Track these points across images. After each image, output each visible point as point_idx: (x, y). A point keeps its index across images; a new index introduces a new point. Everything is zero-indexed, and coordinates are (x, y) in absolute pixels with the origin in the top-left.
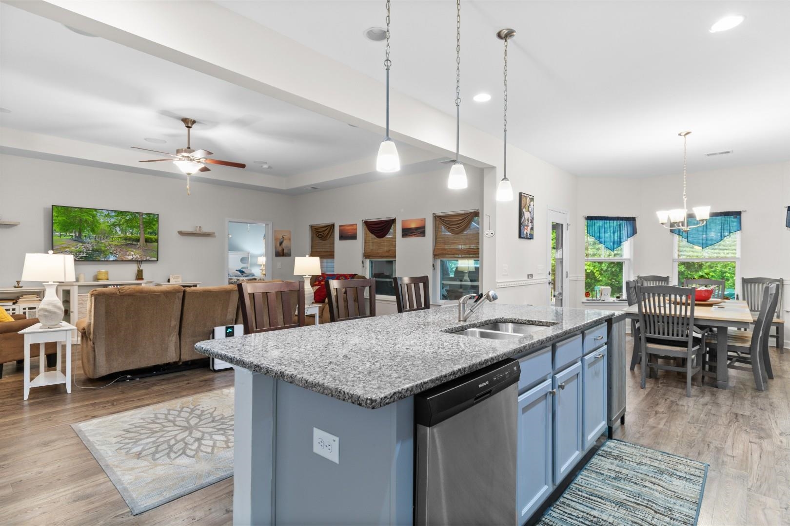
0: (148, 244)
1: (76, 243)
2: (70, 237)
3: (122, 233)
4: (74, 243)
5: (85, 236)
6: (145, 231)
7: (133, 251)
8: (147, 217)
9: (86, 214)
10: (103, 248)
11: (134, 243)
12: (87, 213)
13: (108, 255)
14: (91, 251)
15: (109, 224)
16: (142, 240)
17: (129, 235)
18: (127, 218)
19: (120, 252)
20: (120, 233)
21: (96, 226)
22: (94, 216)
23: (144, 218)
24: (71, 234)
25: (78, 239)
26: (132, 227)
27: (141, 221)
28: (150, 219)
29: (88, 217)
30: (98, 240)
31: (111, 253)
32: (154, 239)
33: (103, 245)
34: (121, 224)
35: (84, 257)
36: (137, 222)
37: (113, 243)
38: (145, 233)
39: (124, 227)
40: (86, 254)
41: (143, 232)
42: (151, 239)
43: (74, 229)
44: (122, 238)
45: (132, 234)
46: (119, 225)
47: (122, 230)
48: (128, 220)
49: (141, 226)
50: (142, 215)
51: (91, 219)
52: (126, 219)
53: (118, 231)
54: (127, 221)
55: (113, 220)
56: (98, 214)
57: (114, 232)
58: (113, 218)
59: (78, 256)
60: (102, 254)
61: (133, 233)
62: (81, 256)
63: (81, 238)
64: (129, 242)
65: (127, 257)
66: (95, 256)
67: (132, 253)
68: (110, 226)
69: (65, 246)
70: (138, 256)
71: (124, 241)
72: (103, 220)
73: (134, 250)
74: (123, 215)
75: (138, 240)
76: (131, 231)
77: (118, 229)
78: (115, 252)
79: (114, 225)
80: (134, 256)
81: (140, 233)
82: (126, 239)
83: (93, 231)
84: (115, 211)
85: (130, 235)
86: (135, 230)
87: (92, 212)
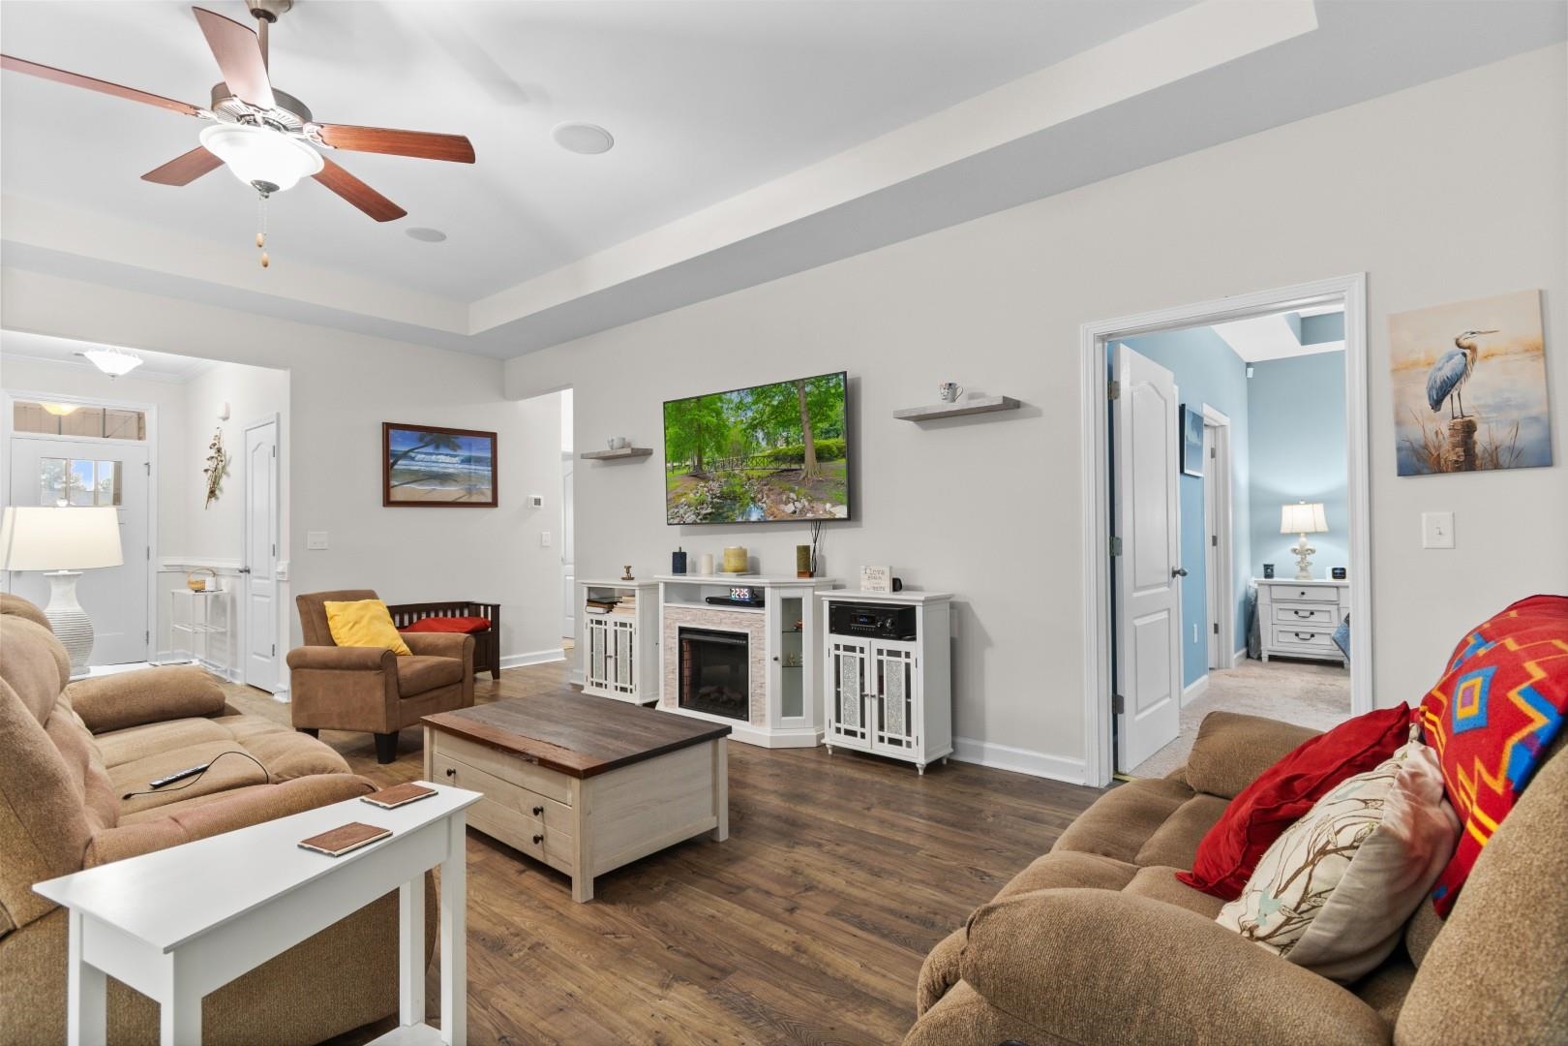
0: (824, 465)
1: (695, 483)
2: (685, 471)
3: (767, 444)
4: (693, 483)
5: (708, 463)
6: (813, 428)
7: (793, 491)
8: (815, 389)
9: (706, 411)
10: (738, 489)
11: (794, 467)
12: (707, 408)
13: (748, 504)
14: (719, 498)
15: (744, 426)
16: (810, 456)
17: (781, 446)
18: (775, 403)
19: (768, 497)
20: (764, 444)
21: (722, 434)
22: (718, 413)
23: (807, 394)
24: (688, 463)
25: (698, 475)
26: (786, 424)
27: (803, 405)
28: (819, 393)
29: (710, 418)
30: (729, 469)
31: (753, 499)
32: (835, 449)
33: (737, 481)
34: (764, 422)
35: (710, 514)
36: (794, 407)
37: (755, 473)
38: (814, 436)
39: (771, 425)
40: (712, 508)
41: (808, 433)
42: (828, 448)
43: (690, 450)
44: (769, 456)
45: (788, 443)
46: (761, 424)
47: (767, 436)
48: (777, 407)
49: (805, 418)
50: (803, 387)
51: (714, 420)
52: (773, 406)
53: (760, 440)
54: (777, 411)
55: (750, 414)
56: (725, 406)
57: (754, 444)
58: (749, 408)
59: (699, 514)
60: (738, 505)
61: (790, 440)
62: (704, 512)
63: (701, 469)
64: (784, 467)
65: (782, 507)
66: (725, 509)
67: (793, 495)
68: (745, 430)
69: (680, 491)
70: (806, 504)
71: (774, 465)
72: (732, 419)
73: (797, 488)
74: (765, 398)
75: (801, 458)
76: (785, 434)
77: (760, 435)
78: (759, 496)
79: (753, 427)
80: (797, 504)
81: (803, 437)
82: (777, 458)
83: (719, 449)
84: (753, 390)
85: (784, 446)
86: (793, 431)
87: (715, 404)
